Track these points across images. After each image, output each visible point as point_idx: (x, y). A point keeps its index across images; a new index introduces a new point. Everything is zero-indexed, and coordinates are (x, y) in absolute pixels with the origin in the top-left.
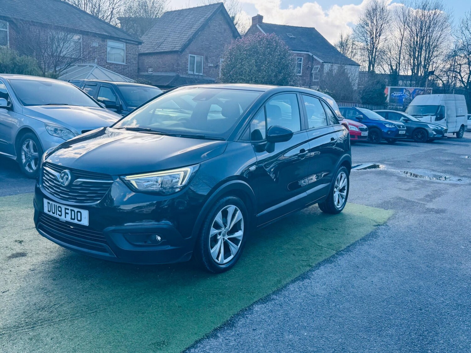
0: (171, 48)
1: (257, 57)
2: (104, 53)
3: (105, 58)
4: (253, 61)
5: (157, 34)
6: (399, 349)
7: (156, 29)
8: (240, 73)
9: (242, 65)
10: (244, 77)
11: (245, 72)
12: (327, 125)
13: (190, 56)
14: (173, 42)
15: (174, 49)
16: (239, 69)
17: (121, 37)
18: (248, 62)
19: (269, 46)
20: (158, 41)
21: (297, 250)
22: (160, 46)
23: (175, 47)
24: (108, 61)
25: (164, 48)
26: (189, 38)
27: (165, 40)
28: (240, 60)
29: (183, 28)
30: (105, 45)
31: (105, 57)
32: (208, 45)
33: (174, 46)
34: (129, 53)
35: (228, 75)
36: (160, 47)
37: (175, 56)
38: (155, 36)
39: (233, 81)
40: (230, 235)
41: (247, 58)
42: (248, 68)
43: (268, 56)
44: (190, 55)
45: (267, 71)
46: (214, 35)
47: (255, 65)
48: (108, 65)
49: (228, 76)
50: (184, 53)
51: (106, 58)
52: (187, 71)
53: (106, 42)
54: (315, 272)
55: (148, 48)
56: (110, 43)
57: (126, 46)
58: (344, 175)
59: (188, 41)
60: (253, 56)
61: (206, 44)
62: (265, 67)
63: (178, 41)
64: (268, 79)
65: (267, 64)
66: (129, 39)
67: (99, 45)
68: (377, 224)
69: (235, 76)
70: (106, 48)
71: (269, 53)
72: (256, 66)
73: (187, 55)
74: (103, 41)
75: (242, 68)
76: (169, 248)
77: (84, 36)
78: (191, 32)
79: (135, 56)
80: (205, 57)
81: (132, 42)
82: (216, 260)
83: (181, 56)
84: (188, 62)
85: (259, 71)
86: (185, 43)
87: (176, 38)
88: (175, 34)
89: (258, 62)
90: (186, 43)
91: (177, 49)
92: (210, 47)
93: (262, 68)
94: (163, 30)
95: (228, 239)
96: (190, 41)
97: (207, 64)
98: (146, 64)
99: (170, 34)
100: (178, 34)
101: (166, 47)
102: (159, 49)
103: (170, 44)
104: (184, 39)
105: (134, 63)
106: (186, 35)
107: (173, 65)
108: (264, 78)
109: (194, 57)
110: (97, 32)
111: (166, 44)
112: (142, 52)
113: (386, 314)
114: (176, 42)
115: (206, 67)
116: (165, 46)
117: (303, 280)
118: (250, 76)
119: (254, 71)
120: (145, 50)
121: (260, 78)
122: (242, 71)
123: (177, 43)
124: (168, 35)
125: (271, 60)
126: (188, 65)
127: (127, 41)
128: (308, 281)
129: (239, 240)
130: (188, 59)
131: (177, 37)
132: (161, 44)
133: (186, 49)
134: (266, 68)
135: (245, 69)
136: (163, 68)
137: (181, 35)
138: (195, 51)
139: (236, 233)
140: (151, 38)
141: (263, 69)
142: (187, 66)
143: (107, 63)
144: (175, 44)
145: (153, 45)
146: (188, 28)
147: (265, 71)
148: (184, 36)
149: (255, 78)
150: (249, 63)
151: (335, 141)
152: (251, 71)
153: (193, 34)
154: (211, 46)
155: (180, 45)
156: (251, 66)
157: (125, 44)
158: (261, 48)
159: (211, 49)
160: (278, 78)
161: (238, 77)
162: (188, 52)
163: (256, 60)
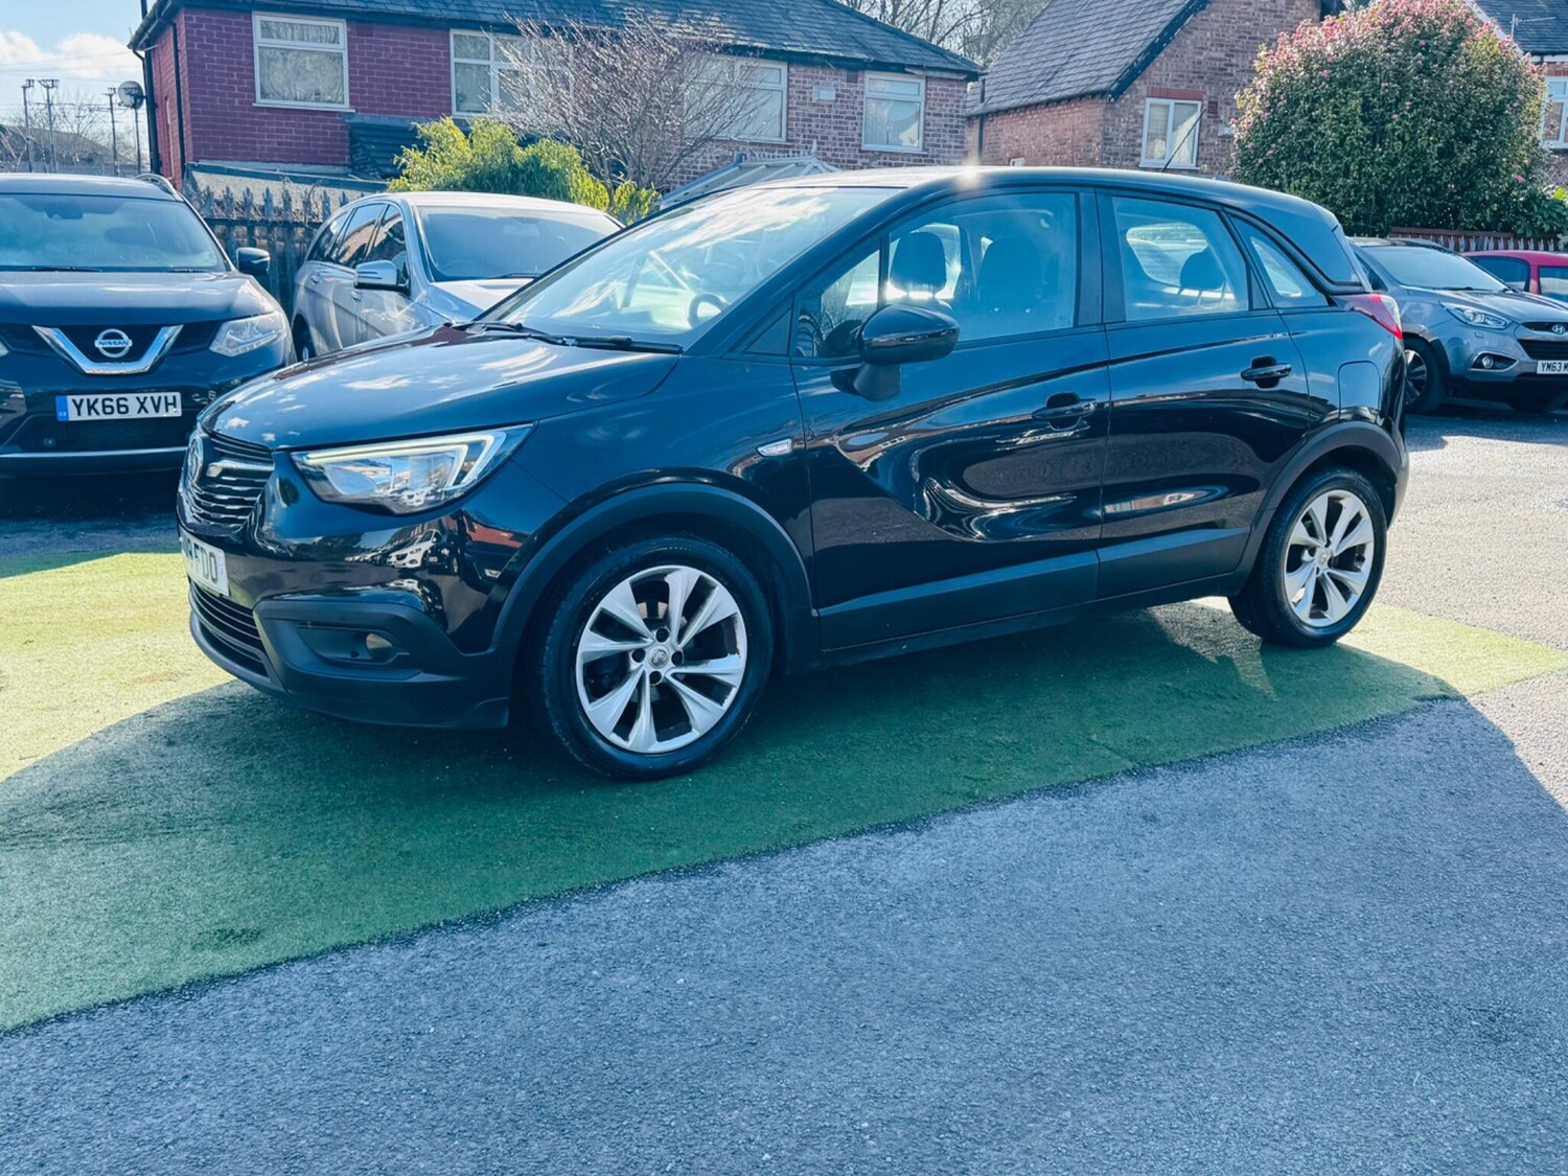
0: (1084, 82)
1: (1374, 85)
2: (854, 118)
3: (856, 137)
4: (1353, 103)
5: (1050, 39)
6: (957, 1084)
7: (1049, 22)
8: (1303, 149)
9: (1312, 120)
10: (1319, 163)
11: (1323, 146)
12: (1251, 309)
13: (1151, 105)
14: (1097, 60)
15: (1094, 84)
16: (1301, 135)
17: (909, 62)
18: (1336, 106)
19: (1422, 42)
20: (1046, 65)
21: (990, 746)
22: (1051, 79)
23: (1099, 77)
24: (865, 147)
25: (1063, 87)
26: (1148, 43)
27: (1072, 56)
28: (1307, 99)
29: (1133, 10)
30: (857, 92)
31: (858, 131)
32: (1221, 60)
33: (1095, 74)
34: (935, 115)
35: (1260, 161)
36: (1052, 82)
37: (1095, 111)
38: (1043, 47)
39: (1277, 182)
40: (685, 665)
41: (1333, 95)
42: (1334, 130)
43: (1415, 82)
44: (1149, 101)
45: (1407, 138)
46: (1247, 24)
47: (1363, 119)
48: (864, 160)
49: (1261, 166)
50: (1128, 96)
51: (860, 135)
52: (1137, 159)
53: (863, 82)
54: (969, 817)
55: (1014, 90)
56: (876, 84)
57: (927, 89)
58: (1351, 504)
59: (1145, 52)
60: (1357, 85)
61: (1213, 59)
62: (1400, 123)
63: (1113, 56)
64: (1411, 167)
65: (1410, 111)
66: (937, 65)
67: (837, 96)
68: (1442, 693)
69: (1284, 163)
70: (862, 103)
71: (1423, 70)
72: (1365, 121)
73: (1137, 103)
74: (852, 80)
75: (1311, 130)
76: (422, 677)
77: (792, 70)
78: (1159, 19)
79: (954, 123)
80: (1206, 102)
81: (946, 75)
82: (616, 739)
83: (1117, 106)
84: (1142, 128)
85: (1377, 137)
86: (1131, 60)
87: (1107, 48)
88: (1106, 33)
89: (1374, 107)
90: (1136, 61)
91: (1103, 85)
92: (1232, 65)
93: (1389, 126)
94: (1072, 23)
95: (674, 676)
96: (1153, 51)
97: (1213, 127)
98: (1003, 146)
99: (1090, 33)
100: (1115, 33)
101: (1069, 82)
102: (1047, 90)
103: (1086, 68)
104: (1132, 46)
105: (950, 147)
106: (1141, 33)
107: (1090, 141)
108: (1393, 163)
109: (1168, 107)
110: (832, 53)
111: (1072, 72)
112: (995, 106)
113: (1058, 975)
114: (1105, 58)
115: (1211, 140)
116: (1069, 78)
117: (891, 834)
118: (1341, 158)
119: (1358, 139)
120: (1003, 98)
121: (1379, 164)
122: (1311, 144)
123: (1108, 64)
124: (1083, 38)
125: (1428, 95)
126: (1141, 137)
127: (931, 73)
128: (910, 836)
129: (727, 688)
130: (1142, 116)
131: (1109, 44)
132: (1056, 72)
133: (1136, 82)
134: (1406, 127)
135: (1323, 135)
136: (1056, 154)
137: (1125, 34)
138: (1169, 85)
139: (712, 661)
140: (1027, 56)
141: (1394, 130)
142: (1138, 141)
143: (860, 151)
144: (1100, 66)
145: (1032, 79)
146: (1151, 9)
147: (1401, 138)
148: (1134, 35)
149: (1361, 166)
150: (1337, 113)
151: (1283, 367)
152: (1343, 141)
153: (1164, 25)
154: (1234, 61)
155: (1118, 70)
156: (1346, 123)
157: (923, 82)
158: (1390, 51)
159: (1231, 75)
160: (1457, 162)
161: (1295, 164)
162: (1144, 93)
163: (1366, 98)
